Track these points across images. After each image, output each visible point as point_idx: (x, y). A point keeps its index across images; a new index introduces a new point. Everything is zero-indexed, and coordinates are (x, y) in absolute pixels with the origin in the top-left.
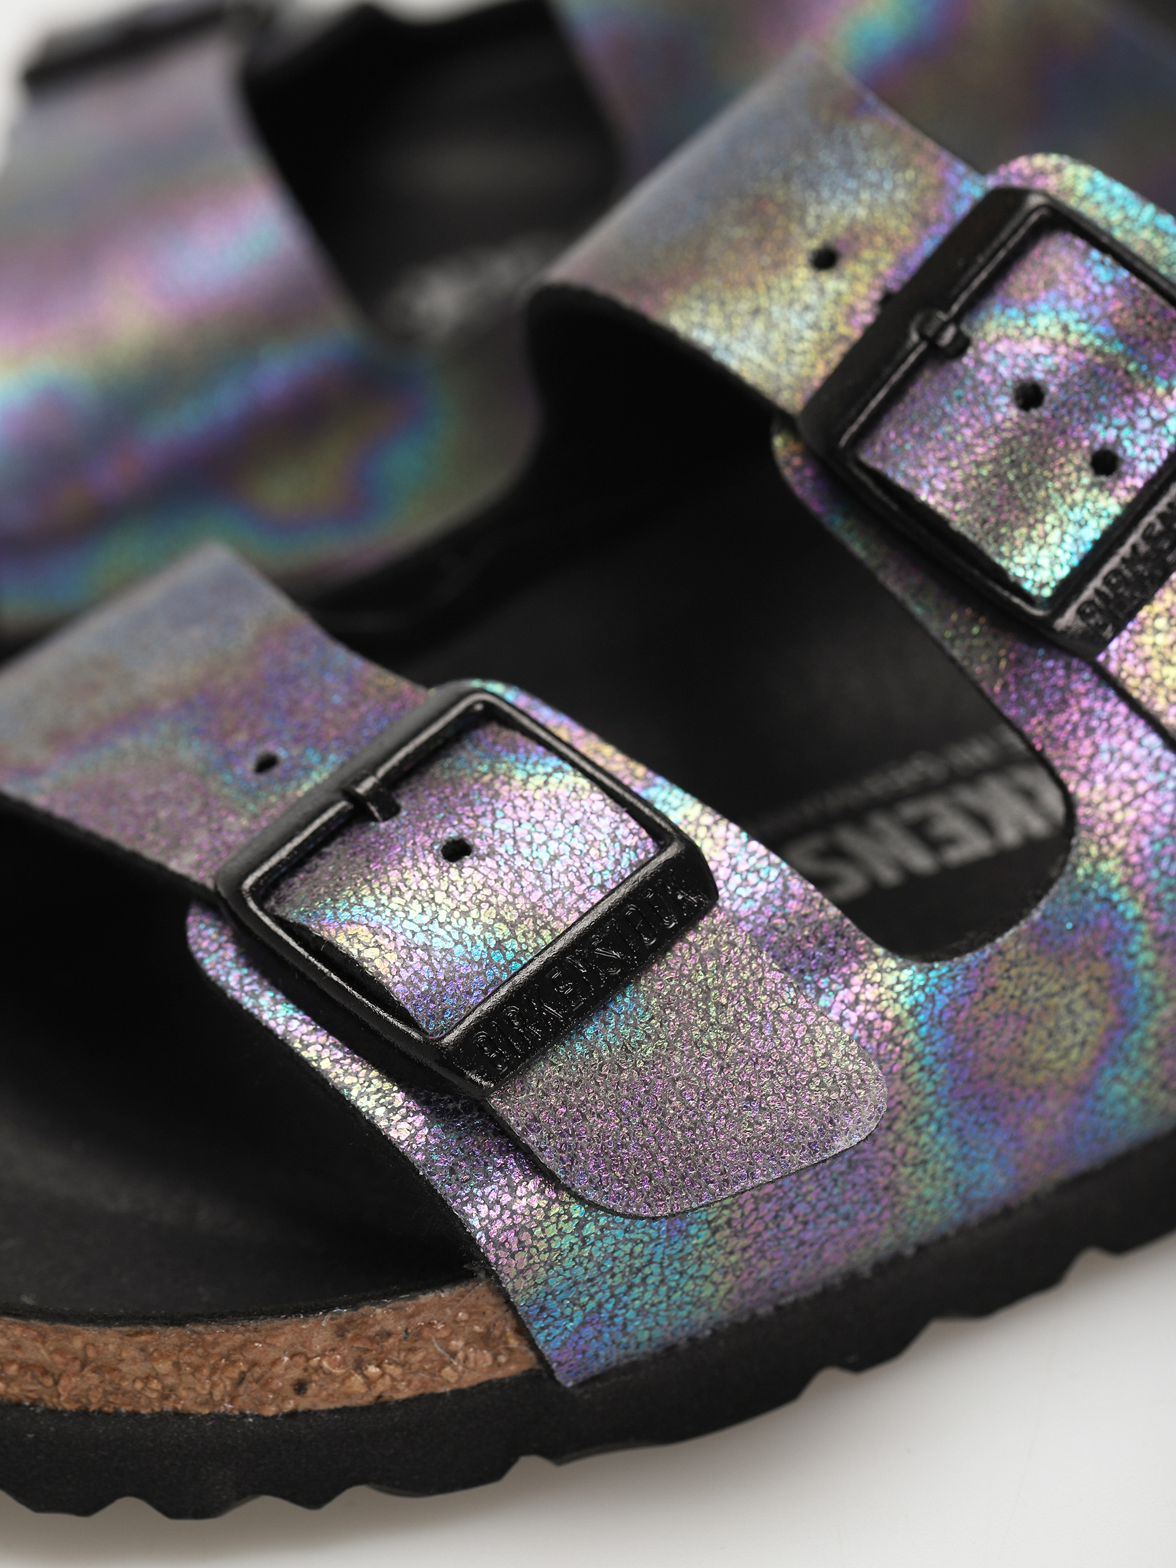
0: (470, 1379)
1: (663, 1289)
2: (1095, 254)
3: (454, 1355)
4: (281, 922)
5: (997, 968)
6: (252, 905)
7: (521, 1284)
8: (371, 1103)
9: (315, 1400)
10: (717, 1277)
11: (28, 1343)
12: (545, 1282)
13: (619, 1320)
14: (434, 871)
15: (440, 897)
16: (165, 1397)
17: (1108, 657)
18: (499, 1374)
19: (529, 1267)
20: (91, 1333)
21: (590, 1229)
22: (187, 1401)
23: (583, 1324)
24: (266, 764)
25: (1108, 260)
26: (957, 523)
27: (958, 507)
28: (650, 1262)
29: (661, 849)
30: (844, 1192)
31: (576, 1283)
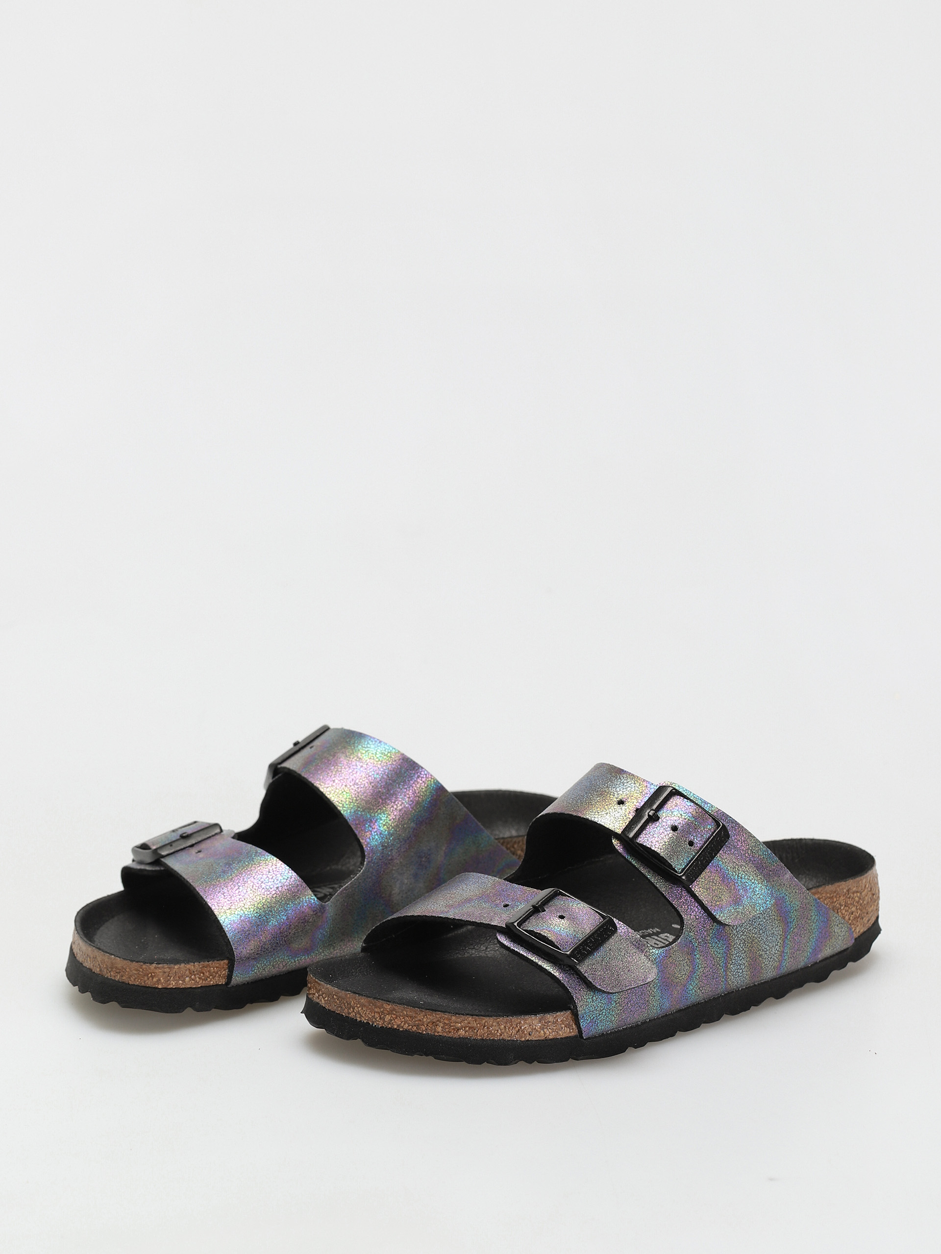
0: (565, 1035)
1: (605, 1017)
2: (686, 800)
3: (562, 1028)
4: (524, 930)
5: (672, 951)
6: (517, 927)
7: (581, 1009)
8: (549, 968)
9: (533, 1038)
10: (615, 1016)
11: (472, 1022)
12: (585, 1010)
13: (596, 1022)
14: (558, 921)
15: (561, 926)
16: (501, 1035)
17: (692, 887)
18: (570, 1035)
19: (583, 1005)
20: (487, 1019)
21: (594, 998)
22: (506, 1037)
23: (590, 1022)
24: (506, 906)
25: (689, 801)
26: (662, 854)
27: (662, 851)
28: (604, 1009)
29: (604, 920)
30: (640, 1000)
31: (590, 1011)
